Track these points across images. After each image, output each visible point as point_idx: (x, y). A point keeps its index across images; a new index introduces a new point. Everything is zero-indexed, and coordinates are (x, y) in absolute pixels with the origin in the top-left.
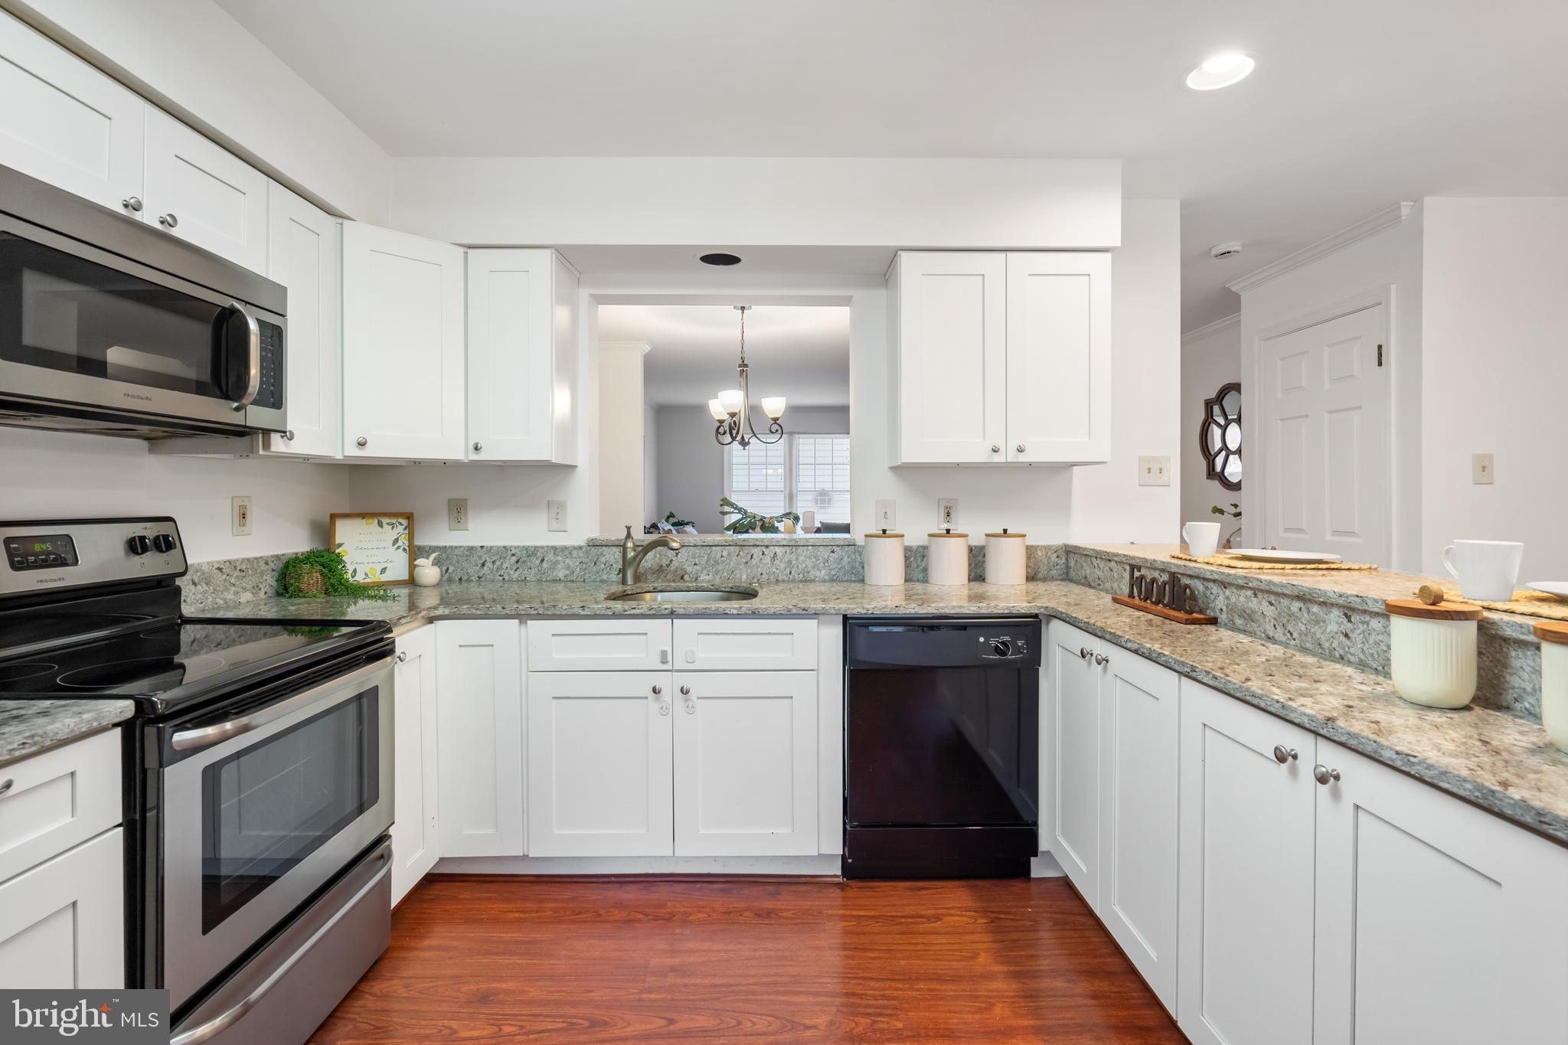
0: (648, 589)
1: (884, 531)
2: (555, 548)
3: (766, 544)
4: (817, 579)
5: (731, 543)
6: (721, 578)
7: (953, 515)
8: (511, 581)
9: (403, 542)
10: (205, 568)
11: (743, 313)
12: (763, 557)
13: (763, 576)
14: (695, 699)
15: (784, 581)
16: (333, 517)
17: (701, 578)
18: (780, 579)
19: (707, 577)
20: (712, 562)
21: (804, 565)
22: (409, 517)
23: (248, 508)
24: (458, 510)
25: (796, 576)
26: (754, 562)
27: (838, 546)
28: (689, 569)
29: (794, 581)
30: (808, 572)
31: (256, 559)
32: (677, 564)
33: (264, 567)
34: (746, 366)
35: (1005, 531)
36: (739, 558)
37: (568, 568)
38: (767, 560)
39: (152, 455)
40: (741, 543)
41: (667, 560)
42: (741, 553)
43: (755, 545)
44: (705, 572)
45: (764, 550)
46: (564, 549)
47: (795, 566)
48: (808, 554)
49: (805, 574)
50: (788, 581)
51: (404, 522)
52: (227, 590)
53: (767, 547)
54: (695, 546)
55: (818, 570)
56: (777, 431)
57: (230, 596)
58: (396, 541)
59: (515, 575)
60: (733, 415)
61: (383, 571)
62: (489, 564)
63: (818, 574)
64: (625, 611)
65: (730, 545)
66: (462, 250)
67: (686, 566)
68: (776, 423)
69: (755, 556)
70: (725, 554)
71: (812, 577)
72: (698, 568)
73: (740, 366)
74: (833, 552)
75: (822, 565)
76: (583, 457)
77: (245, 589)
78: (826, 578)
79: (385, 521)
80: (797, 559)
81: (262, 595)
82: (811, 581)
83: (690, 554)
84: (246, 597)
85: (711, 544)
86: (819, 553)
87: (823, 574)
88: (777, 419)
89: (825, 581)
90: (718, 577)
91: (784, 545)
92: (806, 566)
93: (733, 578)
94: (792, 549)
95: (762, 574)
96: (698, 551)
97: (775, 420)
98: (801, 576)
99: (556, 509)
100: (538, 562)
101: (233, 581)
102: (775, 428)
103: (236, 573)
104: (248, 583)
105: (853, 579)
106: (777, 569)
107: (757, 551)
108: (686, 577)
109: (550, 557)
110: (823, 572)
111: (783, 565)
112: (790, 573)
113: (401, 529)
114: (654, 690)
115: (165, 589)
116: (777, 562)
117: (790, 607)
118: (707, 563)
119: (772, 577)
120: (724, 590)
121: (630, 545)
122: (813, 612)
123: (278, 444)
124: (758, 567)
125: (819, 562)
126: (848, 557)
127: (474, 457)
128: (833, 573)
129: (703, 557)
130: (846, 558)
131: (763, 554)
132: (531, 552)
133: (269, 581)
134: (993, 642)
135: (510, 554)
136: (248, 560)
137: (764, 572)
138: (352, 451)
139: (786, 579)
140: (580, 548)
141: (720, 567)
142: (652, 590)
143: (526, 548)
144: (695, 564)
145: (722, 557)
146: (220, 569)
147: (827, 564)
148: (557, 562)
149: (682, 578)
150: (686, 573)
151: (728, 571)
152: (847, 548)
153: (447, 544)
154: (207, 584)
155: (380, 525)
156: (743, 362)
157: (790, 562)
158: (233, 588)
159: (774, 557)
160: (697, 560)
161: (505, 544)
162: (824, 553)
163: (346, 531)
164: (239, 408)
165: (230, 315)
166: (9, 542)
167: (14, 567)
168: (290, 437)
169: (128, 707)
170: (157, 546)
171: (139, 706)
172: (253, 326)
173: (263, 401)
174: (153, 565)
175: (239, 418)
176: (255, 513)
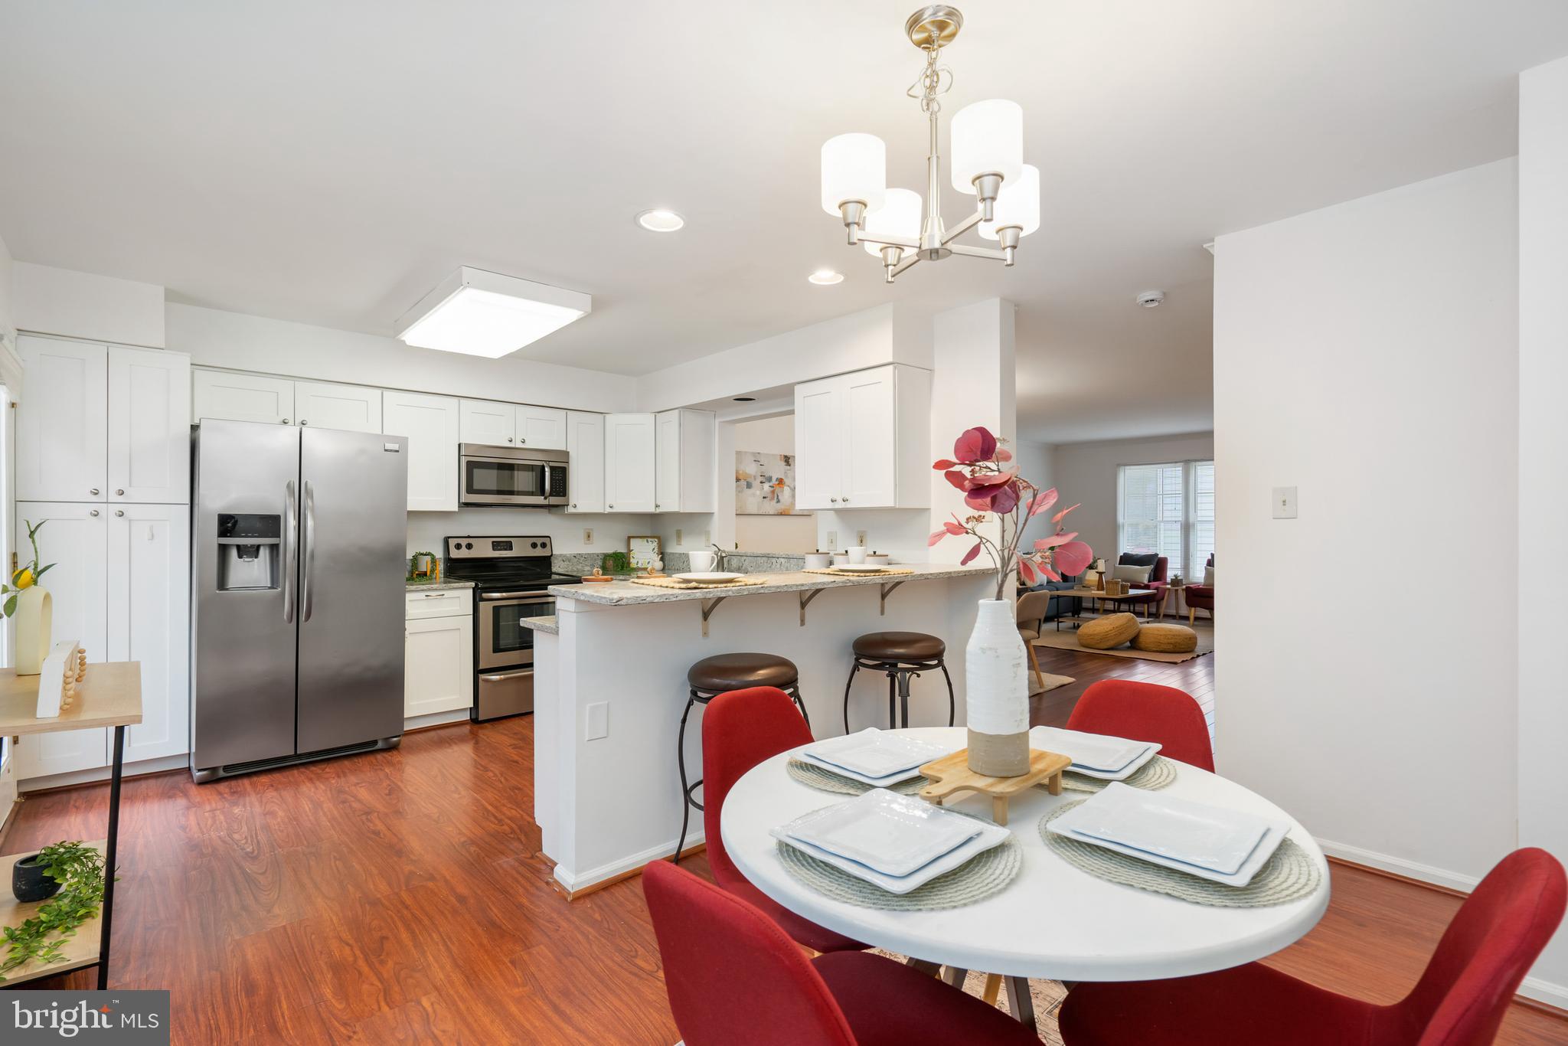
5: (763, 556)
9: (656, 550)
10: (568, 555)
16: (629, 538)
22: (660, 538)
23: (591, 534)
24: (679, 535)
31: (592, 554)
33: (596, 557)
35: (875, 553)
36: (767, 564)
40: (767, 556)
41: (742, 564)
42: (768, 562)
48: (794, 564)
51: (657, 540)
52: (578, 565)
53: (778, 559)
54: (751, 557)
57: (579, 567)
58: (653, 549)
61: (646, 561)
66: (654, 415)
67: (748, 568)
69: (773, 564)
72: (753, 569)
77: (586, 565)
79: (649, 540)
80: (790, 567)
81: (595, 568)
83: (749, 560)
84: (587, 568)
85: (756, 556)
86: (798, 564)
91: (783, 558)
94: (787, 561)
96: (752, 560)
99: (708, 535)
101: (580, 561)
103: (582, 559)
104: (589, 563)
107: (774, 560)
111: (784, 570)
113: (655, 544)
115: (546, 561)
116: (781, 568)
118: (756, 566)
121: (720, 554)
123: (571, 510)
124: (775, 570)
125: (799, 569)
127: (659, 510)
129: (754, 563)
131: (776, 563)
133: (599, 563)
136: (589, 554)
138: (608, 510)
141: (761, 569)
145: (761, 563)
146: (574, 556)
150: (749, 572)
153: (675, 552)
155: (647, 541)
157: (787, 568)
158: (580, 564)
159: (781, 565)
160: (752, 565)
162: (801, 564)
163: (635, 544)
164: (545, 498)
165: (543, 467)
166: (493, 542)
167: (494, 550)
168: (575, 506)
169: (473, 584)
170: (541, 546)
171: (476, 585)
172: (547, 469)
173: (558, 495)
174: (539, 552)
175: (546, 502)
176: (594, 535)
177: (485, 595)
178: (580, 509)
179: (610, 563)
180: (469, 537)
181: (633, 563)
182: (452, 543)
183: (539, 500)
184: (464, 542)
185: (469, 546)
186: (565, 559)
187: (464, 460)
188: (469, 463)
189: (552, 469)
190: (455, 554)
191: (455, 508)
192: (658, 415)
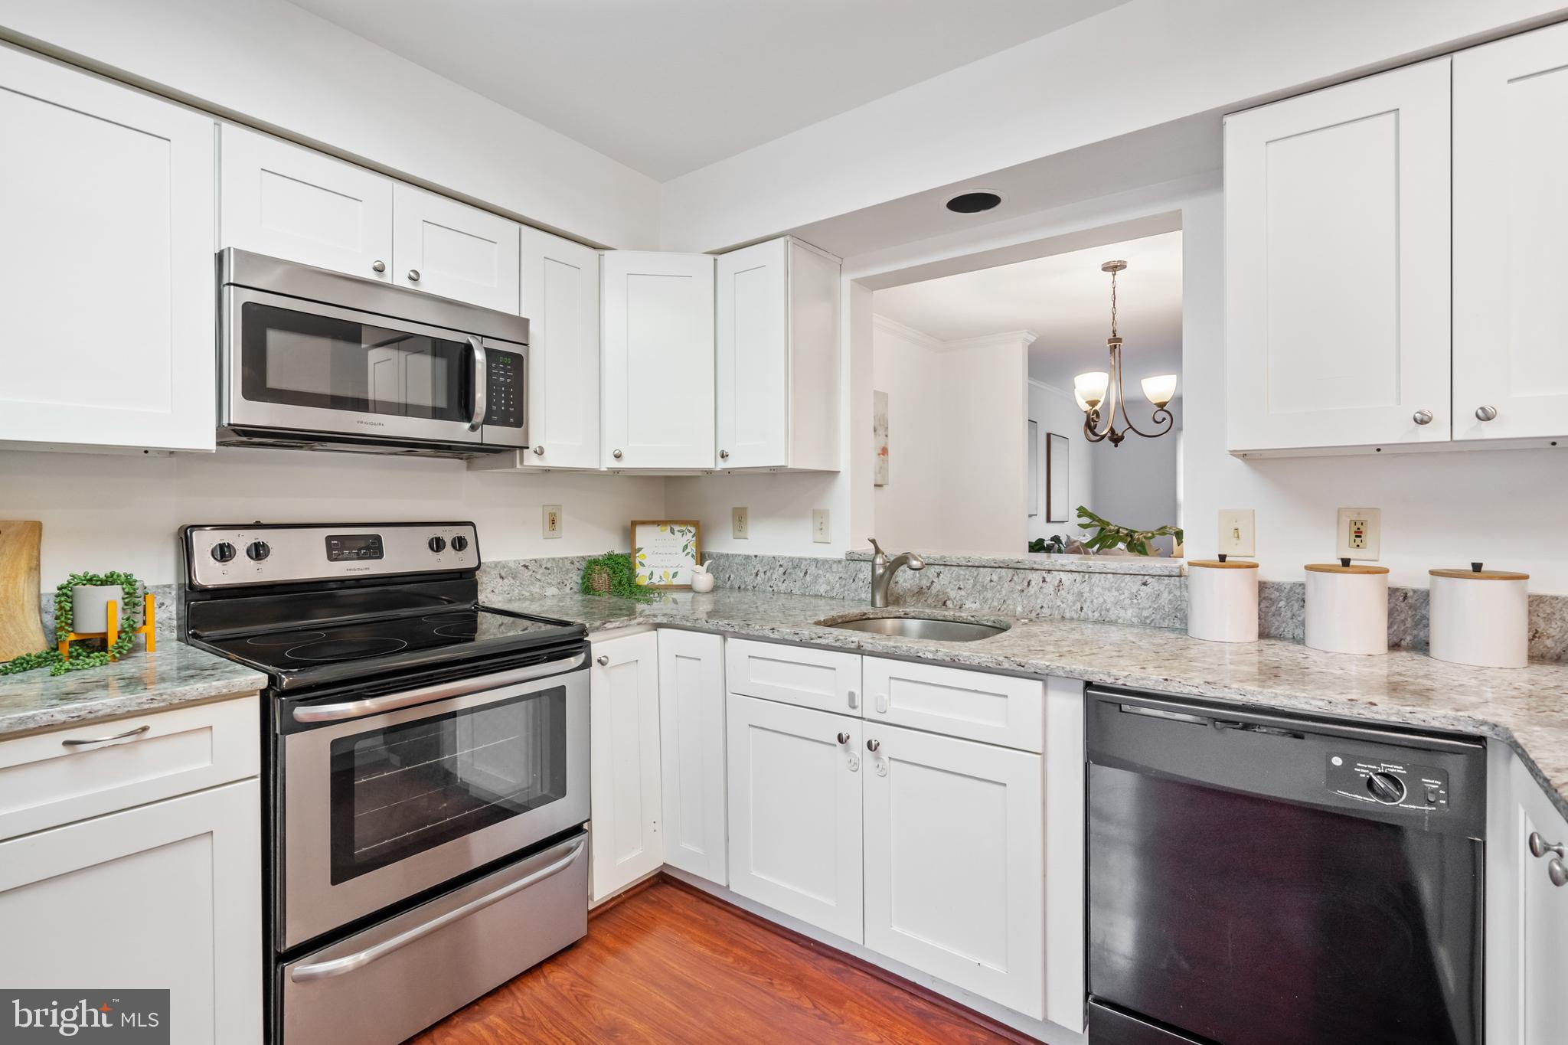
0: (898, 614)
1: (1222, 558)
2: (816, 561)
3: (1047, 567)
4: (1120, 621)
5: (1001, 565)
6: (989, 608)
7: (1368, 536)
8: (779, 593)
9: (692, 549)
10: (512, 565)
11: (1114, 275)
12: (1044, 585)
13: (1044, 610)
14: (886, 759)
15: (1072, 619)
16: (634, 524)
17: (967, 606)
18: (1067, 615)
19: (974, 606)
20: (979, 587)
21: (1101, 600)
22: (696, 524)
23: (557, 515)
24: (740, 518)
25: (1090, 614)
26: (1032, 590)
27: (1153, 576)
28: (952, 594)
29: (1086, 620)
30: (1108, 610)
31: (562, 559)
32: (939, 587)
33: (569, 566)
34: (1120, 340)
35: (1477, 567)
36: (1013, 584)
37: (829, 583)
38: (1049, 588)
39: (469, 472)
40: (1015, 565)
41: (927, 581)
42: (1015, 578)
43: (1033, 569)
44: (971, 599)
45: (1045, 575)
46: (825, 562)
47: (1089, 600)
48: (1107, 585)
49: (1103, 613)
50: (1079, 619)
51: (693, 530)
52: (532, 584)
53: (1049, 571)
54: (959, 566)
55: (1122, 608)
56: (1164, 419)
57: (536, 589)
58: (686, 547)
59: (783, 587)
60: (1093, 403)
61: (675, 575)
62: (761, 574)
63: (1122, 613)
64: (812, 639)
65: (1000, 567)
66: (711, 258)
67: (948, 590)
68: (1162, 410)
69: (1033, 583)
70: (995, 577)
71: (1113, 618)
72: (963, 593)
73: (1110, 341)
74: (1145, 584)
75: (1127, 602)
76: (843, 463)
77: (550, 584)
78: (1135, 620)
79: (676, 528)
80: (1091, 591)
81: (567, 590)
82: (1111, 623)
83: (954, 575)
84: (552, 591)
85: (976, 564)
86: (1123, 585)
87: (1129, 614)
88: (1164, 404)
89: (1132, 625)
90: (986, 607)
91: (1071, 571)
92: (1105, 601)
93: (1005, 609)
94: (1084, 577)
95: (1042, 607)
96: (962, 572)
97: (1161, 406)
98: (1097, 614)
99: (820, 518)
100: (802, 575)
101: (538, 577)
102: (1160, 415)
103: (541, 571)
104: (555, 578)
105: (1178, 626)
106: (1063, 603)
107: (1035, 577)
108: (949, 603)
109: (812, 570)
110: (1130, 612)
111: (1070, 598)
112: (1082, 609)
113: (689, 536)
114: (840, 739)
115: (464, 581)
116: (1061, 592)
117: (1001, 659)
118: (973, 587)
119: (1057, 612)
120: (985, 623)
121: (879, 561)
122: (1033, 670)
123: (531, 460)
124: (1037, 598)
125: (1122, 597)
126: (1170, 593)
127: (722, 465)
128: (1145, 614)
129: (968, 580)
130: (1165, 594)
131: (1044, 581)
132: (796, 563)
133: (575, 578)
134: (1363, 770)
135: (778, 564)
136: (554, 559)
137: (1044, 605)
138: (610, 463)
139: (1075, 616)
140: (840, 562)
141: (989, 595)
142: (903, 616)
143: (792, 560)
144: (960, 588)
145: (991, 581)
146: (526, 567)
147: (1135, 601)
148: (817, 577)
149: (944, 604)
150: (949, 599)
151: (999, 599)
152: (1166, 580)
153: (730, 552)
154: (514, 578)
155: (672, 530)
156: (1115, 336)
157: (1081, 594)
158: (538, 583)
159: (1059, 586)
160: (961, 583)
161: (776, 554)
162: (1132, 585)
163: (645, 537)
164: (473, 428)
165: (469, 349)
166: (329, 539)
167: (331, 558)
168: (540, 452)
169: (260, 679)
170: (454, 546)
171: (273, 680)
172: (479, 356)
173: (504, 423)
174: (449, 560)
175: (474, 437)
176: (564, 519)
177: (302, 713)
178: (551, 460)
179: (601, 579)
180: (258, 526)
181: (642, 577)
182: (204, 543)
183: (458, 431)
184: (241, 541)
185: (258, 552)
186: (506, 572)
187: (235, 301)
188: (248, 309)
189: (489, 353)
190: (210, 573)
191: (208, 441)
192: (720, 258)
